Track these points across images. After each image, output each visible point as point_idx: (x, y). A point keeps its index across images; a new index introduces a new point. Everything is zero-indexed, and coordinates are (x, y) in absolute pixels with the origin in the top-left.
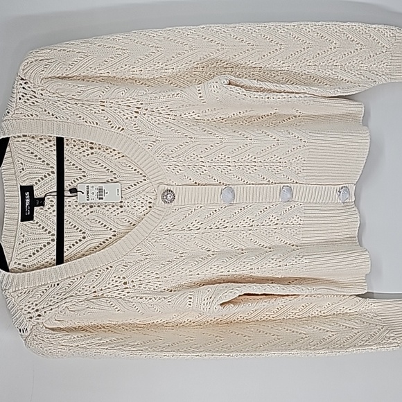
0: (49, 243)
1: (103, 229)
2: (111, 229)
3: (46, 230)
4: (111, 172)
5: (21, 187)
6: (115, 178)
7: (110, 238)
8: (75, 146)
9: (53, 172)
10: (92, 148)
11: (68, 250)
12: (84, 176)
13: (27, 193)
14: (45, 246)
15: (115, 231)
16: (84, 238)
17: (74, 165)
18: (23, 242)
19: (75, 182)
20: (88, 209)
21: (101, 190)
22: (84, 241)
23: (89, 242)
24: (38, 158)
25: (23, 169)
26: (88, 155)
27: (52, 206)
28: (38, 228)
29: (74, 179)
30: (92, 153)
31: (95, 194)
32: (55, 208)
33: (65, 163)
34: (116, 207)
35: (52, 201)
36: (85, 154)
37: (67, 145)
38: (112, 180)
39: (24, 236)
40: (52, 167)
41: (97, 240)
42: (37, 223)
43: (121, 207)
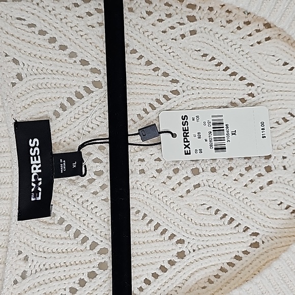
0: (92, 275)
1: (228, 229)
2: (246, 229)
3: (85, 239)
4: (242, 79)
5: (17, 124)
6: (252, 95)
7: (246, 253)
8: (149, 13)
9: (97, 84)
10: (192, 19)
11: (141, 289)
12: (176, 92)
13: (34, 142)
14: (82, 283)
15: (256, 234)
16: (181, 255)
17: (149, 63)
18: (24, 276)
19: (153, 108)
20: (187, 178)
21: (218, 127)
22: (180, 263)
23: (195, 267)
24: (57, 45)
25: (19, 76)
26: (183, 36)
27: (99, 173)
28: (64, 235)
29: (151, 99)
30: (193, 32)
31: (205, 135)
32: (106, 179)
33: (129, 58)
34: (255, 172)
35: (97, 160)
36: (176, 33)
37: (131, 10)
38: (243, 100)
39: (26, 259)
40: (95, 71)
41: (214, 260)
42: (62, 221)
43: (268, 169)
